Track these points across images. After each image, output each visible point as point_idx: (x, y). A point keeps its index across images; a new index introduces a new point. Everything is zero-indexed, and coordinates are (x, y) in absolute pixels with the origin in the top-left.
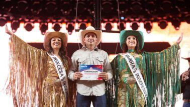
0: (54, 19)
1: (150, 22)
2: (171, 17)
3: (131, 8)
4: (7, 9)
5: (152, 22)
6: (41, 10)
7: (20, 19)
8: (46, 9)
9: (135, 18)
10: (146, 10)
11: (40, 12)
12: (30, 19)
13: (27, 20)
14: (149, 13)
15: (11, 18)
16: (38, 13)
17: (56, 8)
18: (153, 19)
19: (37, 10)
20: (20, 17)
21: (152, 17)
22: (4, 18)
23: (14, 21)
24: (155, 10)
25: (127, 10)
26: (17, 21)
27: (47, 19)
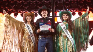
0: (35, 11)
1: (81, 11)
2: (91, 9)
3: (72, 5)
4: (12, 6)
5: (82, 11)
6: (28, 6)
7: (18, 11)
8: (31, 6)
9: (73, 10)
10: (79, 6)
11: (28, 7)
12: (23, 11)
13: (22, 12)
14: (80, 7)
15: (14, 11)
16: (27, 8)
17: (35, 6)
18: (82, 10)
19: (26, 7)
20: (18, 10)
21: (82, 9)
22: (11, 11)
23: (15, 12)
24: (83, 6)
25: (70, 6)
26: (17, 12)
27: (31, 11)
